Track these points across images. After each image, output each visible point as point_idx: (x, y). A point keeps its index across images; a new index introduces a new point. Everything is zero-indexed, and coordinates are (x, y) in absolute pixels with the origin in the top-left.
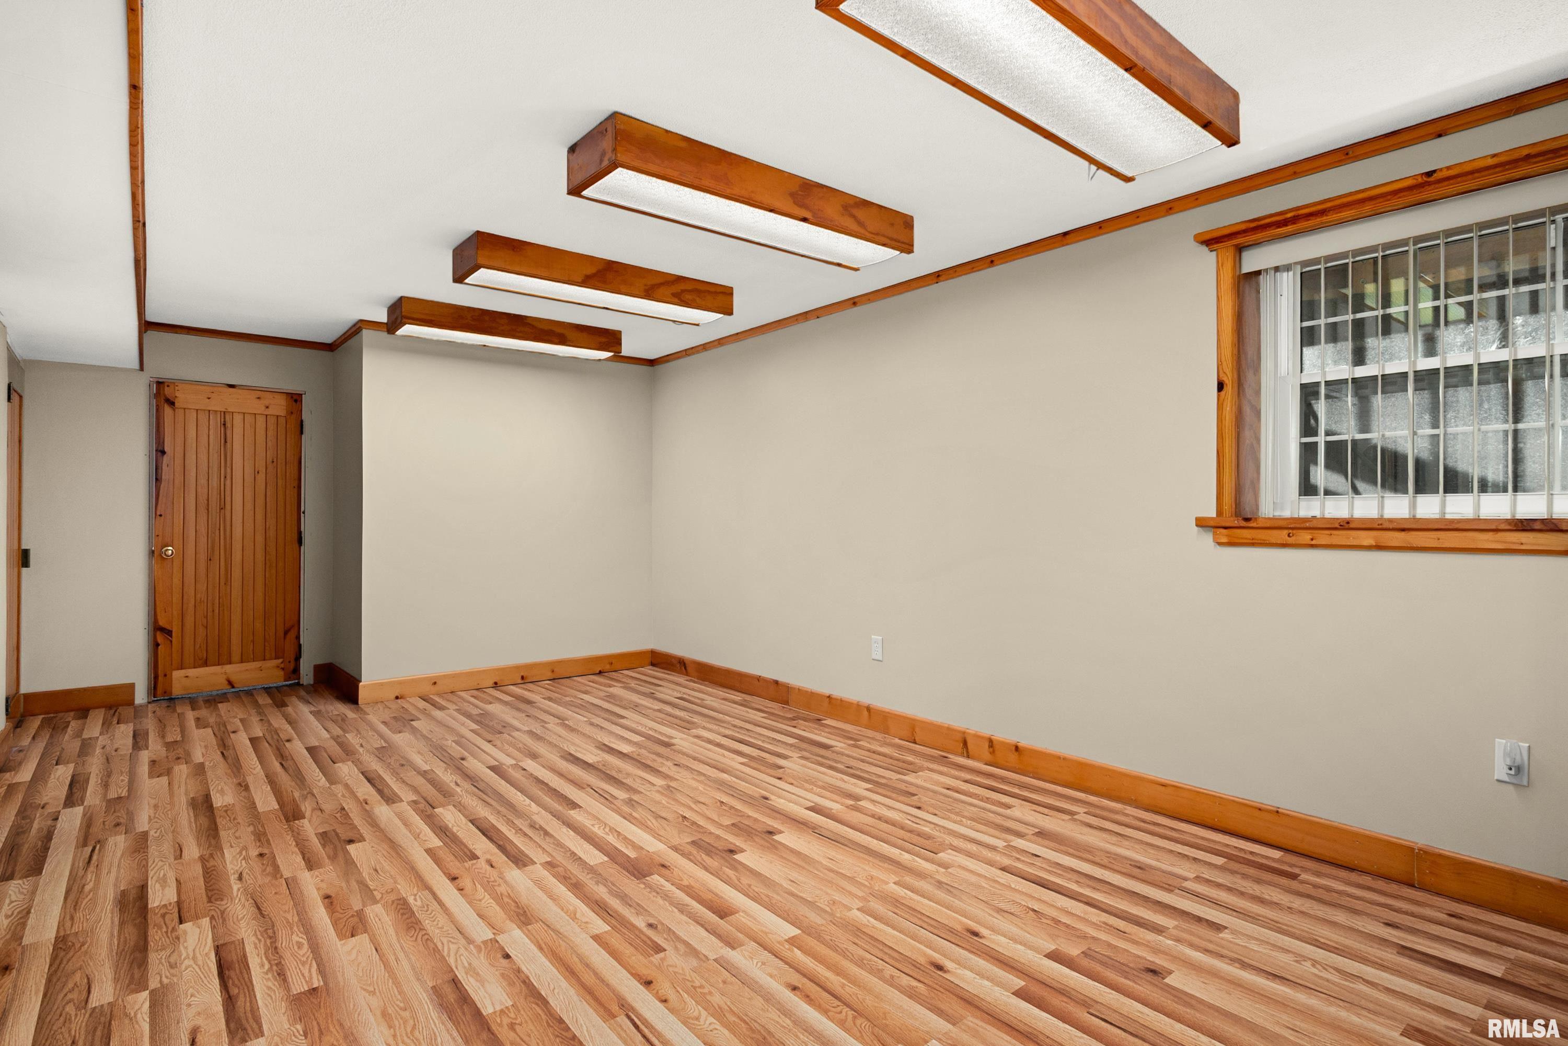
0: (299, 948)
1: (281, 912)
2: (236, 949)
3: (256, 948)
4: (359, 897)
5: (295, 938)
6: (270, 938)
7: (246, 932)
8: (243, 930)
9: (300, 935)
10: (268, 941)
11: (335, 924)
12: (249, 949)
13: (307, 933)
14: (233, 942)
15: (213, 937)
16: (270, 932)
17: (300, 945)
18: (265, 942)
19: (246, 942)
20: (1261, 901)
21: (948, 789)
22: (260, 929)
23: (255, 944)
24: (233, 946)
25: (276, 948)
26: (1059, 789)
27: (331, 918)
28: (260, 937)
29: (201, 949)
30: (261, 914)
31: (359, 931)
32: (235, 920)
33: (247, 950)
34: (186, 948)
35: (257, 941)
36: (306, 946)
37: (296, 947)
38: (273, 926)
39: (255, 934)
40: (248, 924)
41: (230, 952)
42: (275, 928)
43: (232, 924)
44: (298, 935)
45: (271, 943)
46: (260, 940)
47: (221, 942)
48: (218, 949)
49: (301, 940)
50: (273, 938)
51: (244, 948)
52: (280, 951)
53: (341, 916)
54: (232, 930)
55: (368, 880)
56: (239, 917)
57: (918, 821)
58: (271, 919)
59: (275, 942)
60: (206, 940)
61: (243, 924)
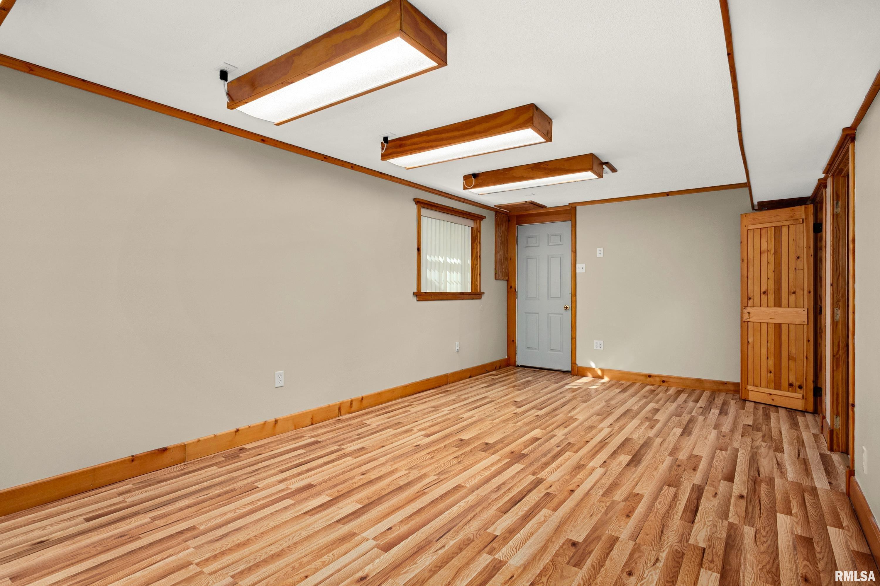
0: (661, 502)
1: (654, 522)
2: (686, 517)
3: (677, 512)
4: (616, 507)
5: (659, 506)
6: (668, 513)
7: (677, 522)
8: (677, 524)
9: (656, 506)
10: (670, 512)
11: (639, 502)
12: (680, 514)
13: (653, 506)
14: (685, 521)
15: (692, 529)
16: (666, 516)
17: (660, 503)
18: (672, 512)
19: (679, 517)
20: (468, 393)
21: (389, 418)
22: (669, 520)
23: (676, 514)
24: (686, 519)
25: (670, 507)
26: (394, 402)
27: (637, 506)
28: (672, 516)
29: (700, 526)
30: (663, 527)
31: (634, 494)
32: (677, 532)
33: (681, 513)
34: (707, 532)
35: (675, 515)
36: (658, 501)
37: (662, 503)
38: (663, 517)
39: (673, 518)
40: (673, 526)
41: (688, 517)
42: (663, 516)
43: (680, 531)
44: (657, 507)
45: (670, 510)
46: (673, 514)
47: (690, 524)
48: (693, 522)
49: (658, 504)
50: (667, 512)
51: (682, 515)
52: (669, 505)
53: (633, 504)
54: (682, 528)
55: (602, 513)
56: (674, 532)
57: (436, 419)
58: (661, 522)
59: (668, 510)
60: (696, 530)
61: (675, 528)
